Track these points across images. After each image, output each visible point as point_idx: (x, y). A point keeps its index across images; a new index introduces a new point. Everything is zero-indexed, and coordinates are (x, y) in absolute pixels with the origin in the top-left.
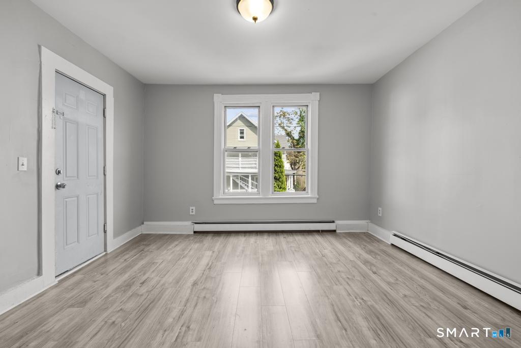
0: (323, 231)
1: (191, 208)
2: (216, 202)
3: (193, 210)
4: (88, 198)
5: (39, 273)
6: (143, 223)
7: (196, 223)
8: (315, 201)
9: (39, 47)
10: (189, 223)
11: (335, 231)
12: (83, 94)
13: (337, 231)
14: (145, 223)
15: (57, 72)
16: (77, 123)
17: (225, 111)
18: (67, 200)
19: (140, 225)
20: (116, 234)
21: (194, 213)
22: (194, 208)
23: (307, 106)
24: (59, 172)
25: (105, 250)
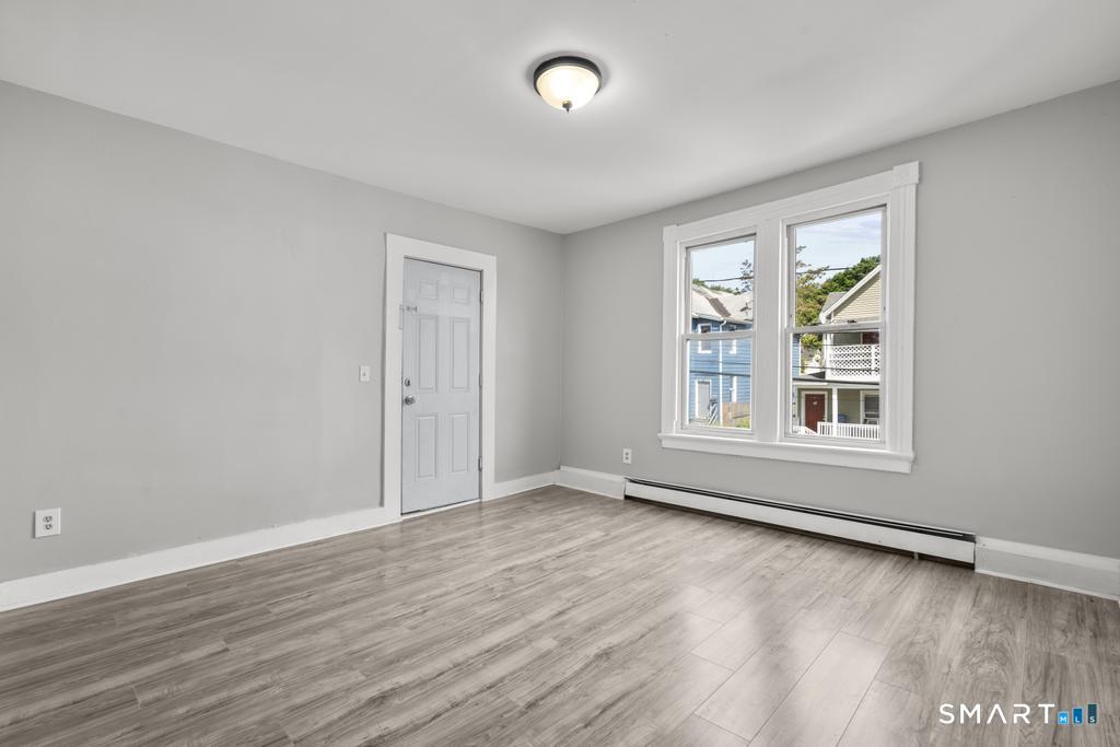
0: (923, 557)
1: (625, 451)
2: (665, 444)
3: (628, 454)
4: (453, 420)
5: (382, 504)
6: (559, 468)
7: (632, 481)
8: (905, 468)
9: (385, 235)
10: (619, 479)
11: (970, 567)
12: (446, 277)
13: (978, 570)
14: (562, 468)
15: (406, 257)
16: (437, 318)
17: (687, 260)
18: (421, 418)
19: (553, 470)
20: (500, 477)
21: (629, 461)
22: (629, 451)
23: (885, 205)
24: (408, 384)
25: (480, 497)
